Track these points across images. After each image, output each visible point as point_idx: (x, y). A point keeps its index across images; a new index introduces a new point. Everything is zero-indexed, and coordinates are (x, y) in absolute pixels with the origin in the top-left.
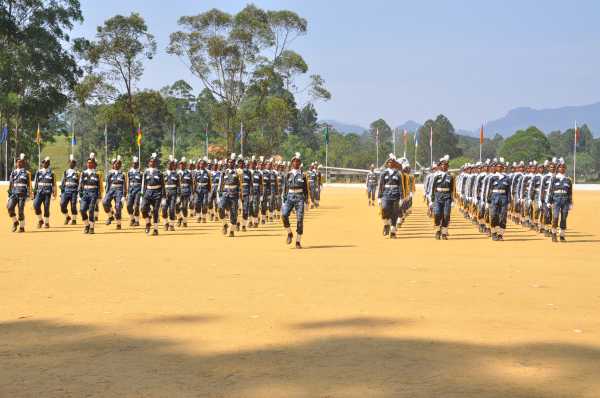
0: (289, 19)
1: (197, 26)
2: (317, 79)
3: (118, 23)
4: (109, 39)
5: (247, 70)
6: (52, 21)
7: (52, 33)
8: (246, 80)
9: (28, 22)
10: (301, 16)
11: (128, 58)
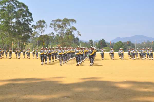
0: (73, 20)
1: (55, 22)
2: (78, 32)
3: (40, 22)
4: (38, 25)
5: (65, 30)
6: (28, 22)
7: (28, 24)
8: (65, 32)
9: (23, 22)
10: (75, 20)
11: (42, 28)
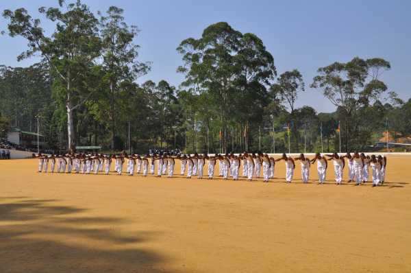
1: (328, 72)
2: (393, 94)
6: (264, 78)
10: (387, 60)
